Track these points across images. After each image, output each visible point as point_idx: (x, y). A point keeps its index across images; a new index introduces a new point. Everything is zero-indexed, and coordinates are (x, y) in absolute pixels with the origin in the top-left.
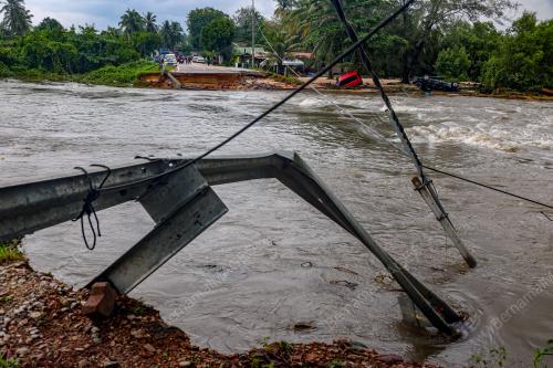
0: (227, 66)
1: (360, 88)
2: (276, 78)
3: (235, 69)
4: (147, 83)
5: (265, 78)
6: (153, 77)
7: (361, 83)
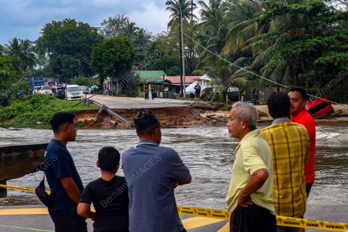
4: (81, 122)
5: (215, 110)
6: (85, 115)
7: (332, 111)
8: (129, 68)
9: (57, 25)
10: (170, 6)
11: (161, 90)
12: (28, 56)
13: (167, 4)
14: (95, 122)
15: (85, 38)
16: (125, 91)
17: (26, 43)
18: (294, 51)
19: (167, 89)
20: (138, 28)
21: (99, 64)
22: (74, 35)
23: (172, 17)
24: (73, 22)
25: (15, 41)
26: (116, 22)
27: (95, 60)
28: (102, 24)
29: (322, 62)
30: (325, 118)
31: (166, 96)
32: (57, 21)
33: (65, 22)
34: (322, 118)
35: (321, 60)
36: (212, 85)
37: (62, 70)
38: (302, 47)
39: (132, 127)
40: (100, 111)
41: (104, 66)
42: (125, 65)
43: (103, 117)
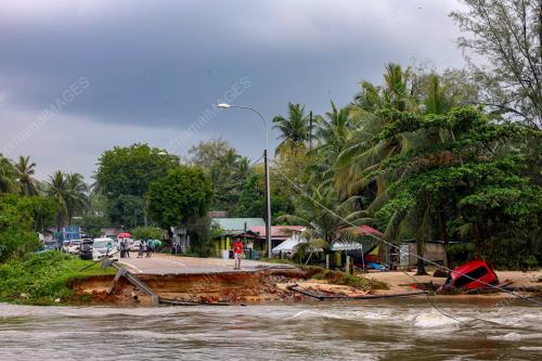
0: (201, 255)
1: (496, 291)
2: (330, 278)
3: (223, 263)
4: (86, 294)
5: (306, 278)
6: (96, 283)
7: (495, 281)
8: (202, 213)
9: (120, 152)
10: (279, 123)
12: (76, 198)
13: (274, 121)
14: (109, 295)
15: (161, 170)
16: (195, 249)
17: (75, 179)
18: (428, 186)
19: (251, 246)
20: (240, 157)
21: (158, 208)
22: (144, 167)
23: (281, 140)
24: (145, 148)
25: (59, 175)
26: (210, 148)
27: (152, 201)
28: (190, 152)
29: (470, 202)
30: (481, 293)
31: (250, 256)
32: (122, 147)
33: (133, 148)
34: (475, 293)
35: (470, 199)
36: (308, 238)
37: (124, 218)
38: (443, 180)
39: (161, 303)
40: (117, 278)
41: (164, 210)
42: (196, 209)
43: (123, 286)
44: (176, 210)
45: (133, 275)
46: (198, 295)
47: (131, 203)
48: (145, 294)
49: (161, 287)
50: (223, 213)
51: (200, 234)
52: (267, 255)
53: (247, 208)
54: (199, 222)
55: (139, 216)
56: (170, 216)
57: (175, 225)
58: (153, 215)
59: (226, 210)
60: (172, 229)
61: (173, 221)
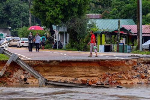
8: (80, 13)
11: (117, 42)
16: (74, 44)
19: (123, 41)
21: (42, 8)
31: (122, 49)
39: (46, 84)
40: (8, 63)
41: (47, 10)
42: (76, 10)
43: (14, 71)
44: (58, 10)
45: (22, 61)
46: (79, 79)
47: (17, 7)
48: (33, 77)
49: (47, 71)
50: (98, 15)
51: (79, 31)
52: (138, 48)
53: (119, 10)
54: (78, 21)
55: (24, 19)
56: (52, 16)
57: (56, 23)
58: (38, 14)
59: (101, 13)
60: (54, 27)
61: (55, 20)
